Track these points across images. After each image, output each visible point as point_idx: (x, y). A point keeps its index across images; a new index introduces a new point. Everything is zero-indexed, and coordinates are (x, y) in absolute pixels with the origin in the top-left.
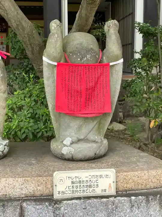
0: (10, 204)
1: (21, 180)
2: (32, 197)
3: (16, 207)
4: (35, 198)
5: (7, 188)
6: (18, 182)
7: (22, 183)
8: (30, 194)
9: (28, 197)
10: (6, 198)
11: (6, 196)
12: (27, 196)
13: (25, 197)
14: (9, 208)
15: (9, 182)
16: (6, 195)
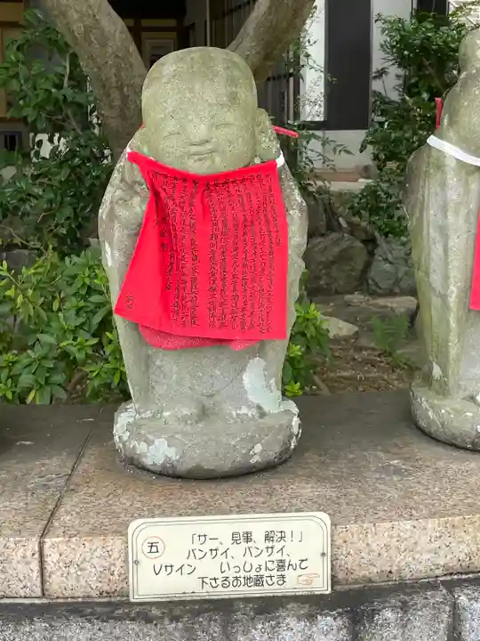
0: (418, 600)
1: (436, 525)
2: (462, 574)
3: (439, 609)
4: (471, 576)
5: (393, 552)
6: (425, 531)
7: (438, 535)
8: (458, 566)
9: (451, 574)
10: (390, 583)
11: (391, 575)
12: (451, 571)
13: (445, 575)
14: (420, 613)
15: (402, 534)
16: (390, 572)
